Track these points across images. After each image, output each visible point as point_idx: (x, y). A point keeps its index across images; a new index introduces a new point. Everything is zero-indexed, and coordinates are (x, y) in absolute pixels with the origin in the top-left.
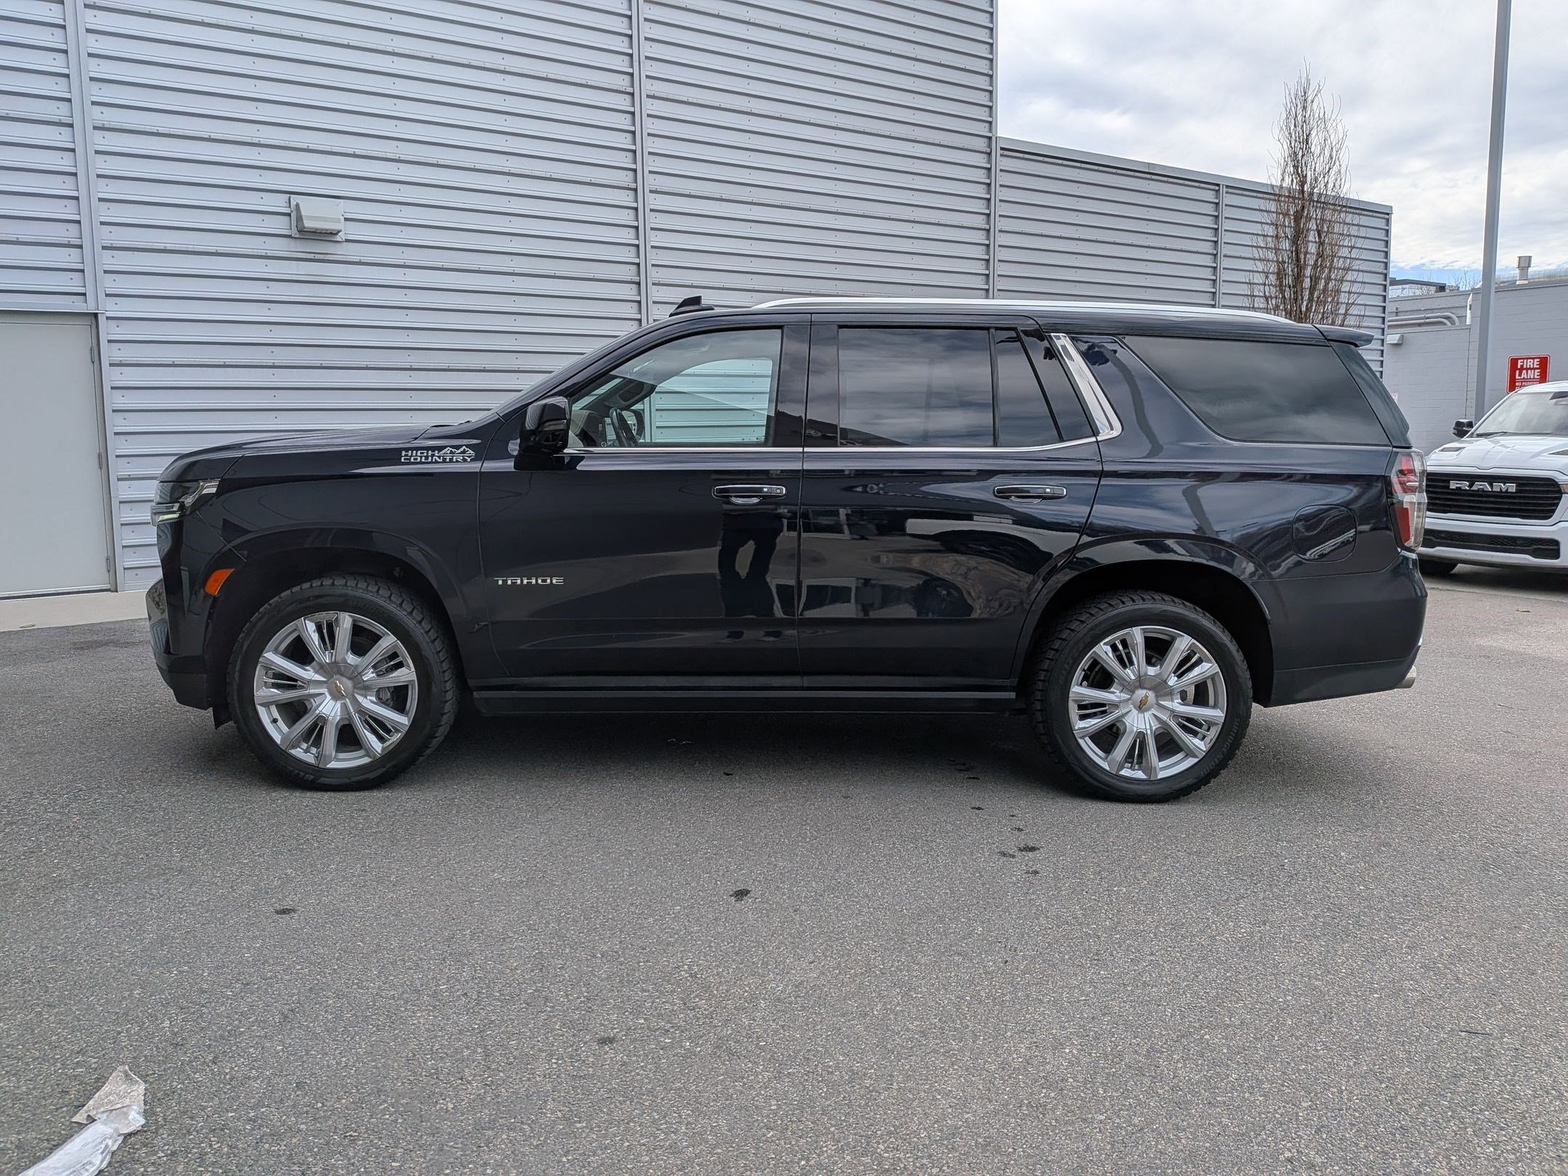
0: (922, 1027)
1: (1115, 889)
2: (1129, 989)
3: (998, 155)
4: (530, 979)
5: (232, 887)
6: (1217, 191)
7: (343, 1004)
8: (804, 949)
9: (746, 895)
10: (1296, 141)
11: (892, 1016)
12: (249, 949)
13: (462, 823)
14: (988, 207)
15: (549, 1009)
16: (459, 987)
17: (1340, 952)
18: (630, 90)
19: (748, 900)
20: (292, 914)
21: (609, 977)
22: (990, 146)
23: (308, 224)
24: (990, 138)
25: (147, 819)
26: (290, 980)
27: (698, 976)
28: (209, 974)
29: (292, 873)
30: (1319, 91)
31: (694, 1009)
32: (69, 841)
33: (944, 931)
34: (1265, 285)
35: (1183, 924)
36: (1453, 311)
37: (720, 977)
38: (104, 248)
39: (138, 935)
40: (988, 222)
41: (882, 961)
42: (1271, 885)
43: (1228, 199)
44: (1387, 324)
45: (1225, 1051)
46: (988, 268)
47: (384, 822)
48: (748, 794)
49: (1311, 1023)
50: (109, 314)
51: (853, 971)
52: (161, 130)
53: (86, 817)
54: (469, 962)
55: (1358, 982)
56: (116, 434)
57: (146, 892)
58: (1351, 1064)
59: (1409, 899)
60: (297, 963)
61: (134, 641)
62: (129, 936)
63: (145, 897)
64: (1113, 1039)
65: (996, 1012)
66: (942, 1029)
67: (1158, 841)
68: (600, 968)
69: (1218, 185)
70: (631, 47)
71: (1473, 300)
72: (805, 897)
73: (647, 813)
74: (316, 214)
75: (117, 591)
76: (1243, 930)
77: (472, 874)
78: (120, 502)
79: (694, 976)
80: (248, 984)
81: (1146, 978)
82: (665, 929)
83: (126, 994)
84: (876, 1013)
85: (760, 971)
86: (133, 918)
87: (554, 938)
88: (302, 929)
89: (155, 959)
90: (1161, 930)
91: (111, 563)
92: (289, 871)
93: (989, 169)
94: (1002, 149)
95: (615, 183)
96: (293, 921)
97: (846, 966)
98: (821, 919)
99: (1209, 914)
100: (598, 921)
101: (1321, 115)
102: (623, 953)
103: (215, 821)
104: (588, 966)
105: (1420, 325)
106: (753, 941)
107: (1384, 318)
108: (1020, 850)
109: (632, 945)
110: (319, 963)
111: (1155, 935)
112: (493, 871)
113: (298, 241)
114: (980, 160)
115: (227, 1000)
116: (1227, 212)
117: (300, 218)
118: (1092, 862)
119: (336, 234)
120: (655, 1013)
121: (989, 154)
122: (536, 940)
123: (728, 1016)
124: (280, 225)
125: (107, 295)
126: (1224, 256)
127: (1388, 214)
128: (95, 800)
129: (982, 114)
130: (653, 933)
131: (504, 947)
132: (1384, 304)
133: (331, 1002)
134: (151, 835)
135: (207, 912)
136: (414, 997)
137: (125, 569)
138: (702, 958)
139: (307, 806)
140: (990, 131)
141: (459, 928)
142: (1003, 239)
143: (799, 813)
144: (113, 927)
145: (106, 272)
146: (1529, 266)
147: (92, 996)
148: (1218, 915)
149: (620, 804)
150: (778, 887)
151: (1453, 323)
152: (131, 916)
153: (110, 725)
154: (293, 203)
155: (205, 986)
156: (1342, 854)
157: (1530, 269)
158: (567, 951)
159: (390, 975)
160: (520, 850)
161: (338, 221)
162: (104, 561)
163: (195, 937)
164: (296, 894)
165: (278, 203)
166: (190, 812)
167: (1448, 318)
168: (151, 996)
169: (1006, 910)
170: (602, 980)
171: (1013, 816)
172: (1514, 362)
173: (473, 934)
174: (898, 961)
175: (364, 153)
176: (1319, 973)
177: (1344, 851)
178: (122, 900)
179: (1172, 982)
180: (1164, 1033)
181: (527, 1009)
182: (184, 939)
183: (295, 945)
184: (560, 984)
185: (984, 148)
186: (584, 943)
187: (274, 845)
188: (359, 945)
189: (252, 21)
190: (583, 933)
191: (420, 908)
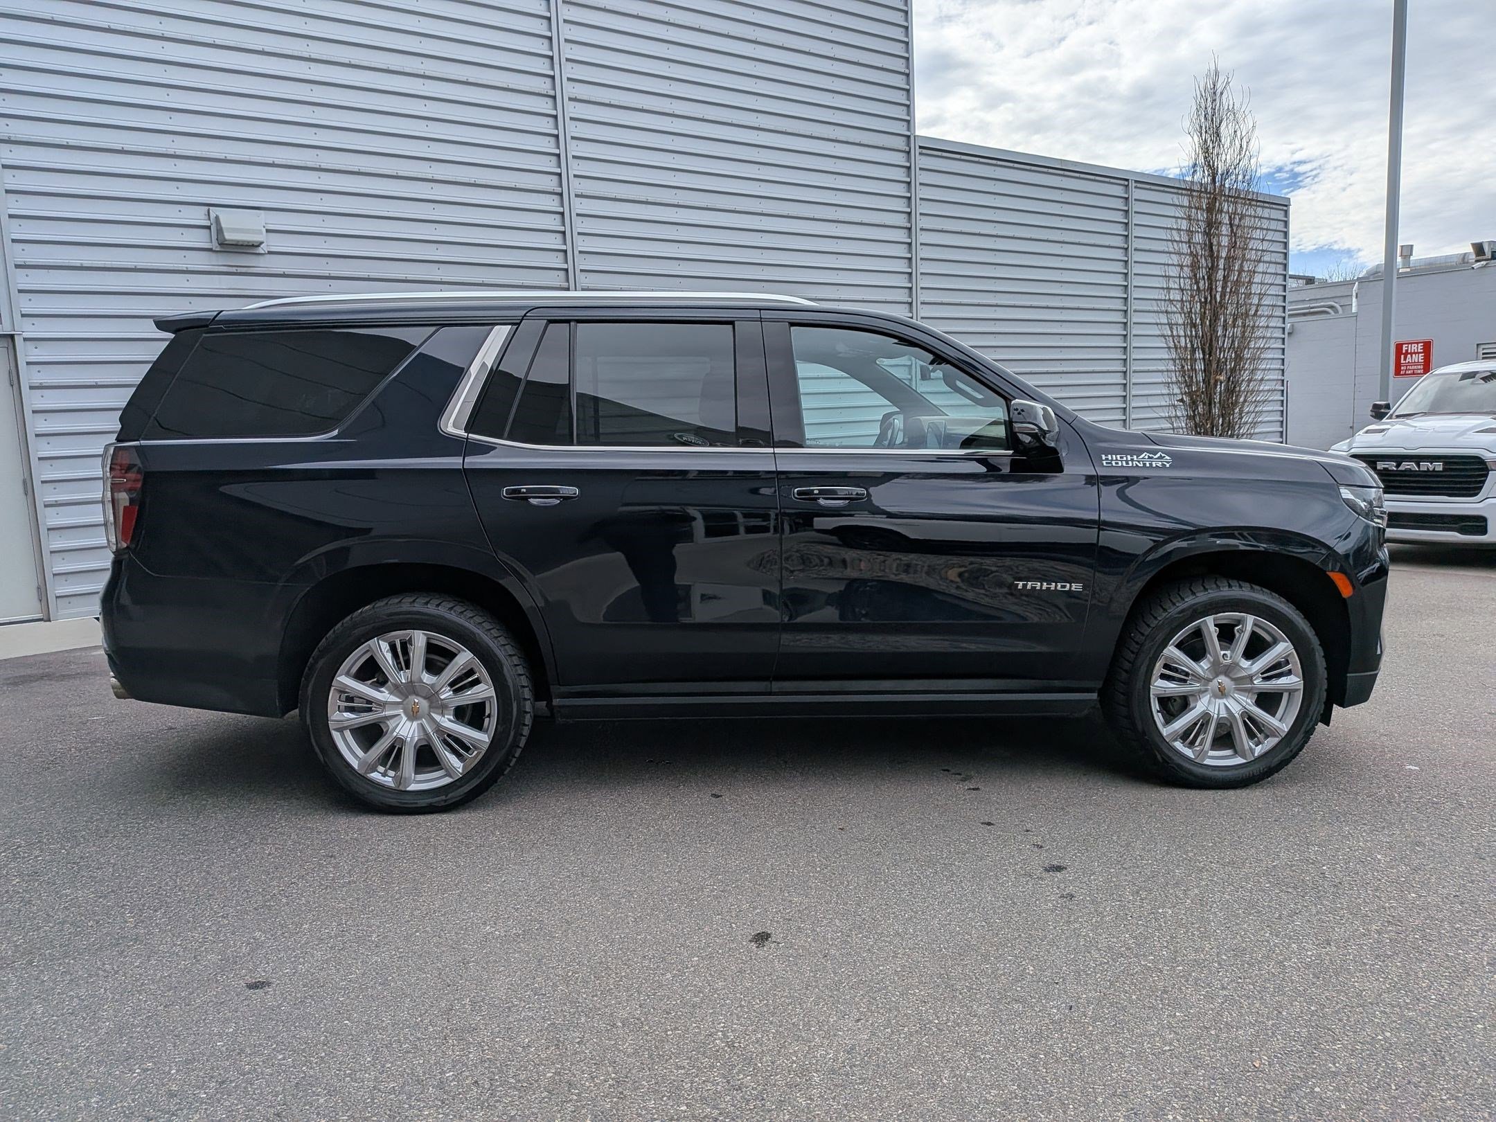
0: (1001, 1097)
1: (1160, 911)
2: (1213, 1032)
3: (917, 154)
4: (548, 1059)
5: (195, 957)
6: (1127, 186)
7: (336, 1103)
8: (845, 1003)
9: (767, 939)
10: (1206, 132)
11: (964, 1085)
12: (220, 1035)
13: (442, 867)
14: (909, 205)
15: (575, 1097)
16: (467, 1074)
17: (1421, 975)
18: (552, 93)
19: (769, 945)
20: (267, 989)
21: (636, 1053)
22: (908, 144)
23: (229, 236)
24: (908, 137)
25: (95, 878)
26: (272, 1075)
27: (736, 1045)
28: (178, 1071)
29: (261, 936)
30: (1228, 83)
31: (740, 1088)
32: (7, 909)
33: (993, 973)
34: (1180, 277)
35: (1245, 949)
36: (1336, 300)
37: (761, 1045)
38: (17, 266)
39: (93, 1024)
40: (909, 221)
41: (935, 1013)
42: (1319, 898)
43: (1138, 194)
44: (1287, 313)
45: (1343, 1107)
46: (910, 267)
47: (357, 870)
48: (743, 818)
49: (1423, 1065)
50: (26, 335)
51: (906, 1029)
52: (72, 143)
53: (26, 878)
54: (474, 1040)
55: (1453, 1010)
56: (40, 459)
57: (99, 968)
58: (1486, 1115)
59: (1467, 905)
60: (278, 1052)
61: (70, 673)
62: (80, 1026)
63: (98, 975)
64: (1216, 1099)
65: (1078, 1073)
66: (1024, 1097)
67: (1186, 852)
68: (624, 1040)
69: (1127, 180)
70: (551, 49)
71: (1359, 289)
72: (832, 939)
73: (640, 845)
74: (237, 226)
75: (50, 621)
76: (1309, 953)
77: (461, 928)
78: (49, 529)
79: (731, 1045)
80: (223, 1082)
81: (1226, 1017)
82: (686, 986)
83: (82, 1103)
84: (945, 1081)
85: (803, 1035)
86: (85, 1003)
87: (565, 1004)
88: (279, 1006)
89: (114, 1055)
90: (1224, 957)
91: (42, 592)
92: (257, 934)
93: (909, 168)
94: (920, 147)
95: (539, 188)
96: (269, 997)
97: (897, 1022)
98: (855, 965)
99: (1267, 935)
100: (612, 981)
101: (1231, 107)
102: (646, 1019)
103: (170, 877)
104: (610, 1039)
105: (1304, 314)
106: (786, 996)
107: (1284, 307)
108: (1047, 870)
109: (654, 1008)
110: (304, 1050)
111: (1219, 964)
112: (485, 923)
113: (219, 254)
114: (900, 159)
115: (201, 1104)
116: (1137, 207)
117: (220, 231)
118: (1126, 880)
119: (259, 246)
120: (697, 1096)
121: (909, 153)
122: (545, 1007)
123: (781, 1096)
124: (199, 239)
125: (23, 316)
126: (1135, 250)
127: (1286, 206)
128: (36, 857)
129: (900, 112)
130: (675, 992)
131: (511, 1019)
132: (1284, 294)
133: (322, 1101)
134: (101, 897)
135: (169, 991)
136: (417, 1089)
137: (57, 597)
138: (735, 1021)
139: (269, 854)
140: (909, 130)
141: (457, 997)
142: (924, 238)
143: (802, 838)
144: (63, 1015)
145: (20, 291)
146: (1411, 254)
147: (41, 1108)
148: (1277, 936)
149: (609, 836)
150: (799, 928)
151: (1336, 311)
152: (83, 1000)
153: (49, 768)
154: (213, 216)
155: (174, 1088)
156: (1379, 857)
157: (1412, 258)
158: (583, 1020)
159: (387, 1061)
160: (511, 896)
161: (260, 232)
162: (35, 591)
163: (158, 1023)
164: (268, 963)
165: (197, 216)
166: (142, 867)
167: (1331, 307)
168: (111, 1104)
169: (1052, 943)
170: (628, 1057)
171: (1027, 831)
172: (1399, 347)
173: (473, 1003)
174: (953, 1013)
175: (284, 162)
176: (1408, 1001)
177: (1379, 853)
178: (72, 980)
179: (1256, 1021)
180: (1269, 1087)
181: (550, 1099)
182: (146, 1027)
183: (273, 1028)
184: (582, 1064)
185: (903, 147)
186: (599, 1009)
187: (238, 903)
188: (346, 1025)
189: (160, 27)
190: (596, 996)
191: (409, 973)
